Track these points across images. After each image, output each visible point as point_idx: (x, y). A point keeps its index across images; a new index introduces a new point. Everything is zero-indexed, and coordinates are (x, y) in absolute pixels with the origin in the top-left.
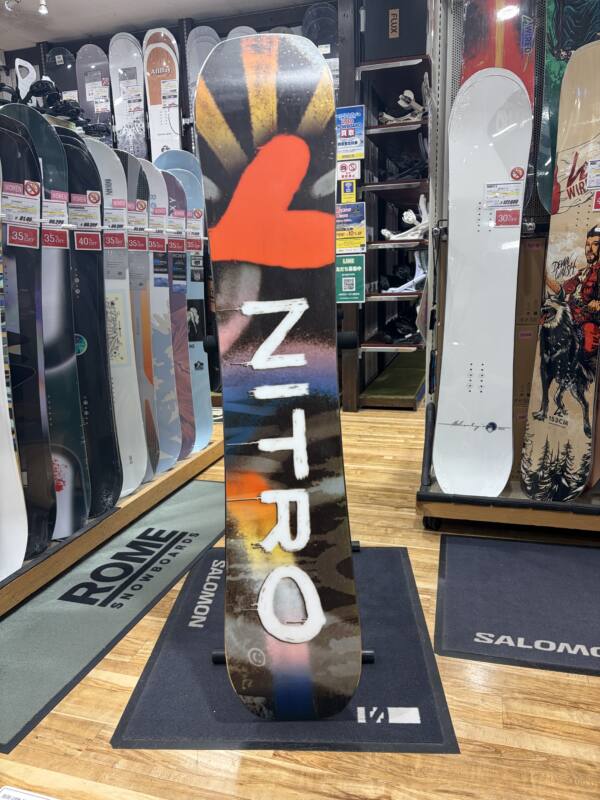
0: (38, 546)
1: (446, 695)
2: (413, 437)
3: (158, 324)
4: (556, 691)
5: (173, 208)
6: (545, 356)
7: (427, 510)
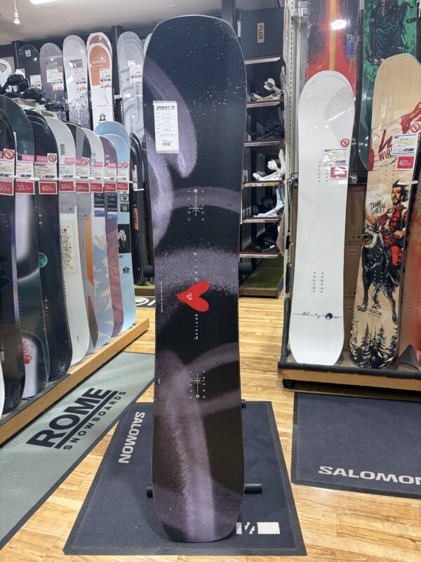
0: (12, 404)
1: (298, 513)
2: (276, 318)
3: (97, 243)
4: (374, 507)
5: (108, 161)
6: (366, 267)
7: (284, 375)
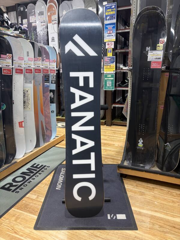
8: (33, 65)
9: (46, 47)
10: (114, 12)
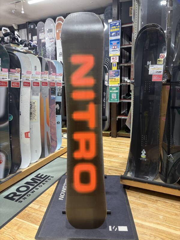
5: (51, 72)
7: (123, 182)
8: (40, 78)
9: (53, 61)
10: (118, 29)
